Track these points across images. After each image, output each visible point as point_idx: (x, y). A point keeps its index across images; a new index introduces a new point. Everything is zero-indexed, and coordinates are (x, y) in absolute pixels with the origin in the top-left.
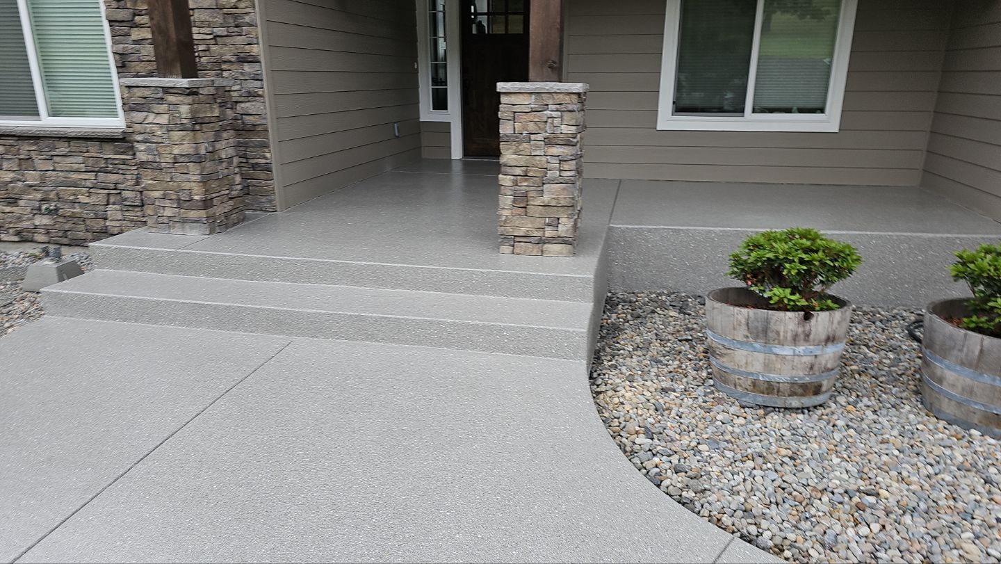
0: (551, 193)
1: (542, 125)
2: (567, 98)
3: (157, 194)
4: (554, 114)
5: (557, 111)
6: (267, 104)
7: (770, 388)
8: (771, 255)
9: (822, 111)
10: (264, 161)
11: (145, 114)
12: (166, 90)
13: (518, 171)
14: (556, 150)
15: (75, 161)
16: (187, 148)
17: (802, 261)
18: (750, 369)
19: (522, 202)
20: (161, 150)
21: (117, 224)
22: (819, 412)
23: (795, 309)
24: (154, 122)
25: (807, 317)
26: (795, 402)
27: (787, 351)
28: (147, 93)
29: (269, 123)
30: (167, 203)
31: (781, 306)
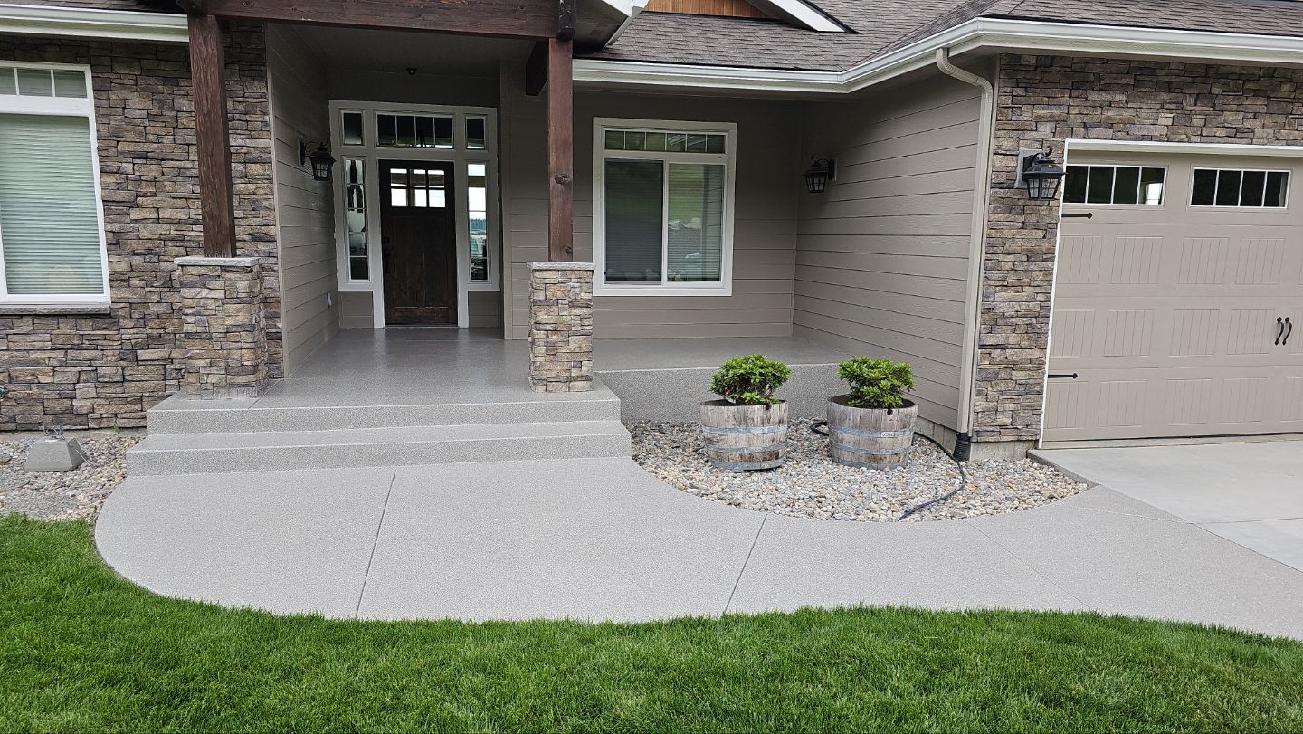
0: (574, 343)
1: (566, 293)
2: (585, 274)
3: (201, 363)
4: (576, 285)
5: (578, 282)
6: (281, 279)
7: (751, 458)
8: (742, 371)
9: (718, 279)
10: (275, 331)
11: (198, 289)
12: (224, 268)
13: (549, 327)
14: (578, 311)
15: (42, 339)
16: (242, 318)
17: (761, 374)
18: (738, 446)
19: (552, 350)
20: (212, 322)
21: (88, 402)
22: (780, 470)
23: (760, 403)
24: (208, 296)
25: (768, 408)
26: (766, 465)
27: (758, 431)
28: (203, 271)
29: (281, 295)
30: (214, 370)
31: (753, 402)
